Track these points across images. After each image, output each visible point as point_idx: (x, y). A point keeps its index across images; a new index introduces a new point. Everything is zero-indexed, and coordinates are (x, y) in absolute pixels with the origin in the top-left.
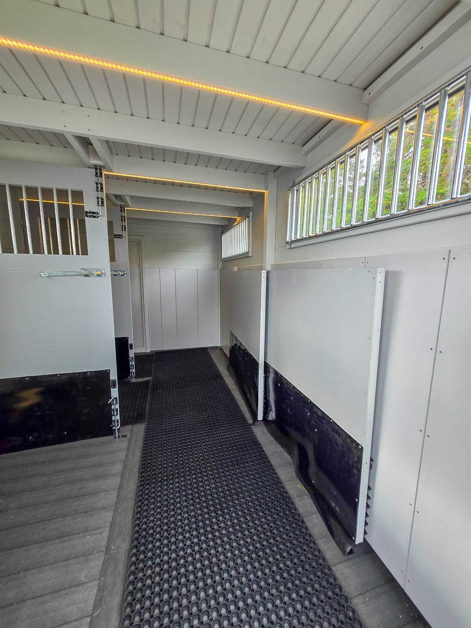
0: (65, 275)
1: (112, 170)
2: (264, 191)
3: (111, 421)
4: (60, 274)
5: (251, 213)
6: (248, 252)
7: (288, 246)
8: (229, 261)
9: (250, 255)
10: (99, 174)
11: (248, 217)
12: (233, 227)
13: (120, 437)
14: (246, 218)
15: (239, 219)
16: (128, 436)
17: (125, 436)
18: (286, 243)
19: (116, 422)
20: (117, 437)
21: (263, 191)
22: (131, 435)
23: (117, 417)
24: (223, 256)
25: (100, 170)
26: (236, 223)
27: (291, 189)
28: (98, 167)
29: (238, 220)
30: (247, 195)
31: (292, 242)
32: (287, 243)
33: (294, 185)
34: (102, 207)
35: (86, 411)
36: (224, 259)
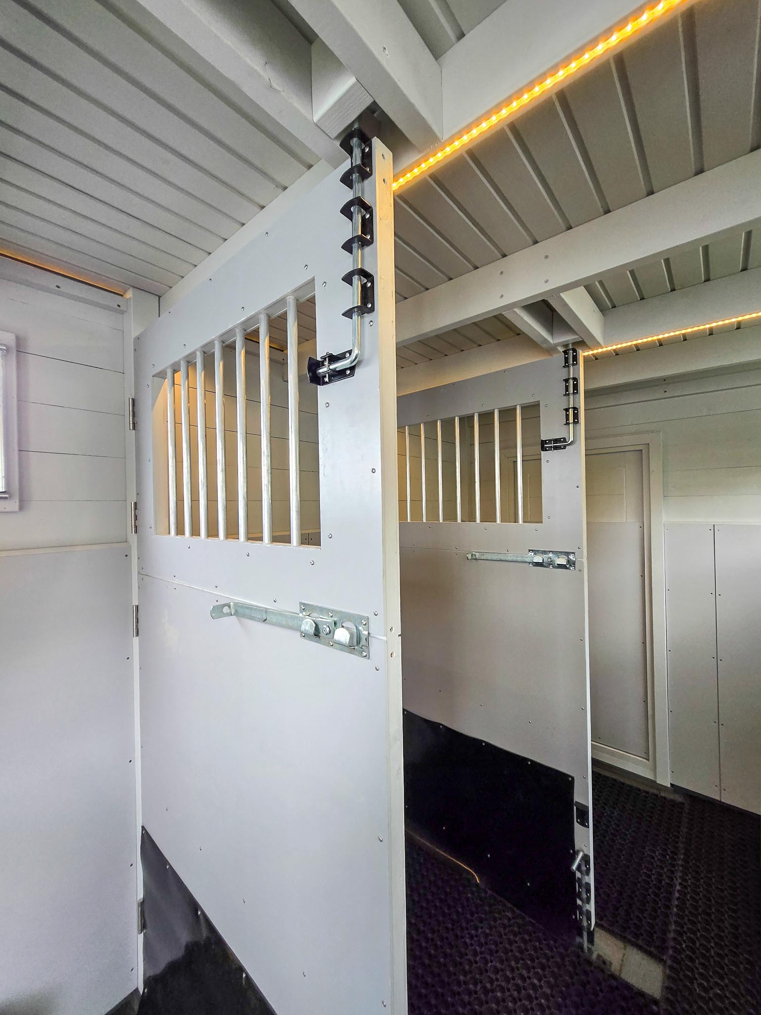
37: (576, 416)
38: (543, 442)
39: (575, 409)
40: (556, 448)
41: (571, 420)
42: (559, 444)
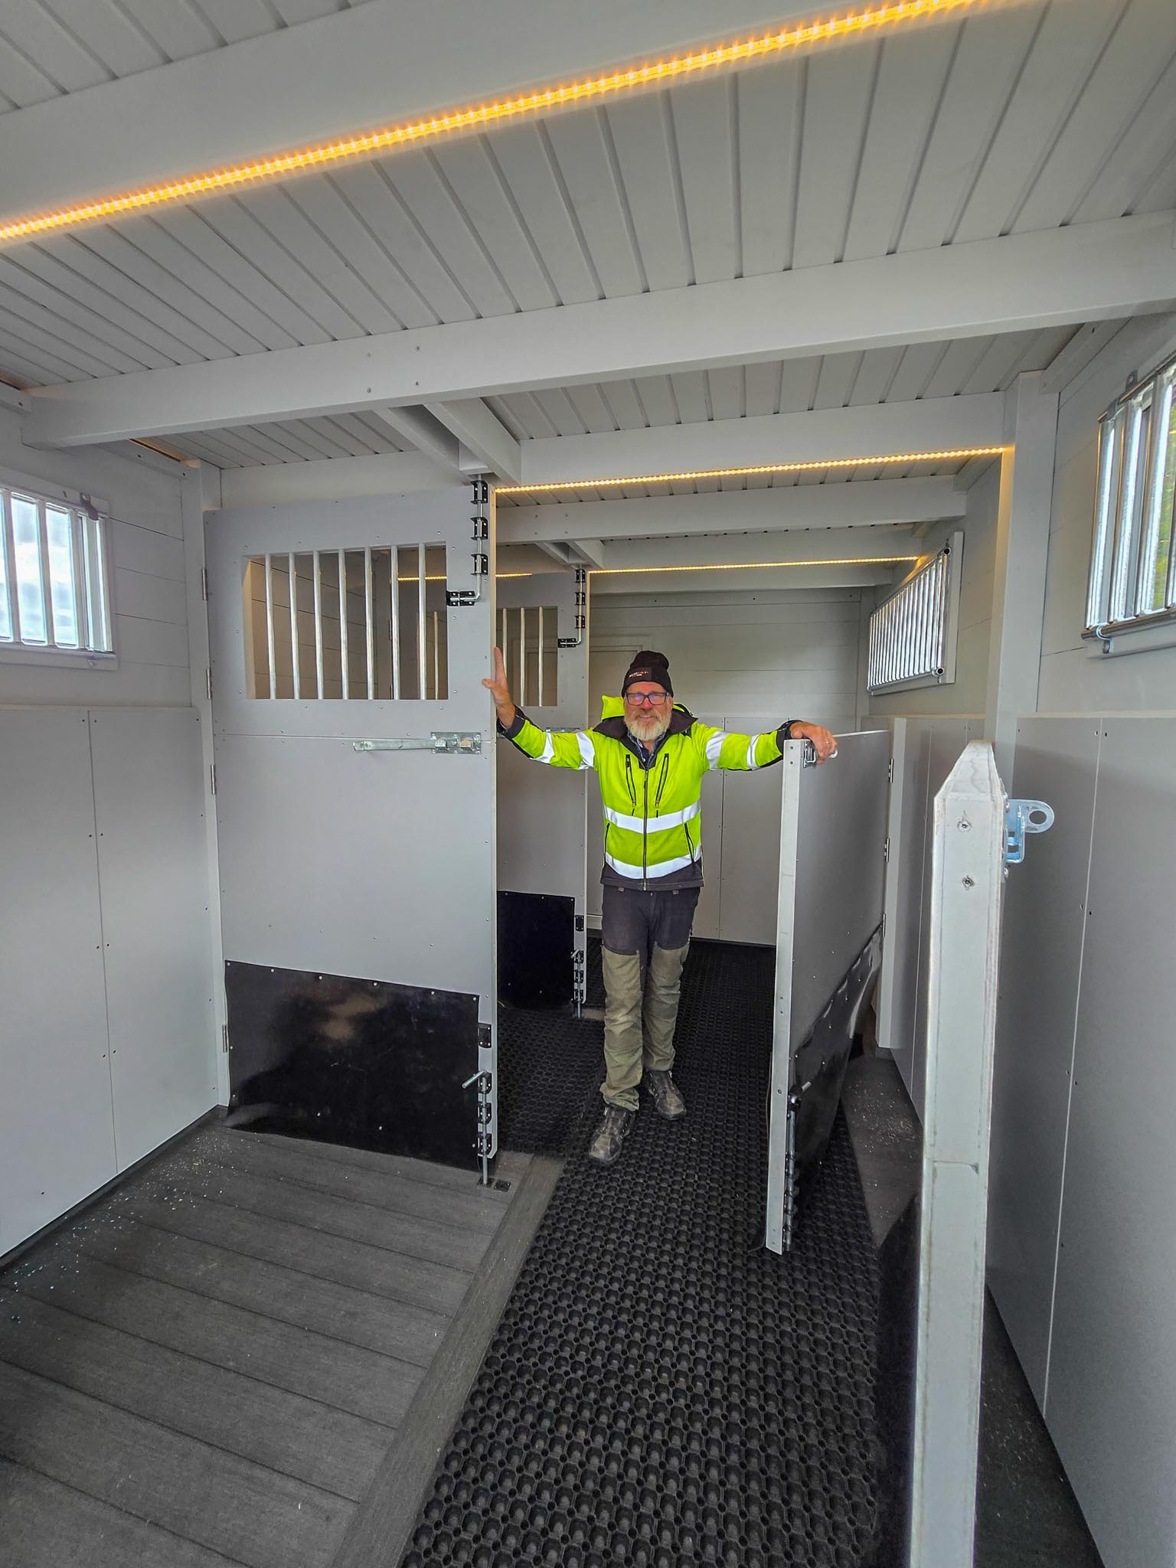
0: (400, 749)
1: (514, 482)
2: (1001, 450)
3: (475, 1134)
4: (392, 746)
5: (958, 537)
6: (940, 671)
7: (1096, 649)
8: (889, 696)
9: (949, 679)
10: (480, 497)
11: (947, 551)
12: (901, 590)
13: (494, 1184)
14: (939, 554)
15: (920, 561)
16: (512, 1190)
17: (503, 1186)
18: (1084, 636)
19: (485, 1141)
20: (485, 1182)
21: (994, 451)
22: (520, 1190)
23: (489, 1128)
24: (874, 679)
25: (485, 484)
26: (911, 576)
27: (1115, 407)
28: (480, 479)
29: (919, 563)
30: (945, 477)
31: (1112, 630)
32: (1089, 634)
33: (1134, 385)
34: (484, 576)
35: (424, 1088)
36: (873, 689)
37: (583, 622)
38: (560, 641)
39: (583, 617)
40: (569, 646)
41: (580, 626)
42: (571, 643)
